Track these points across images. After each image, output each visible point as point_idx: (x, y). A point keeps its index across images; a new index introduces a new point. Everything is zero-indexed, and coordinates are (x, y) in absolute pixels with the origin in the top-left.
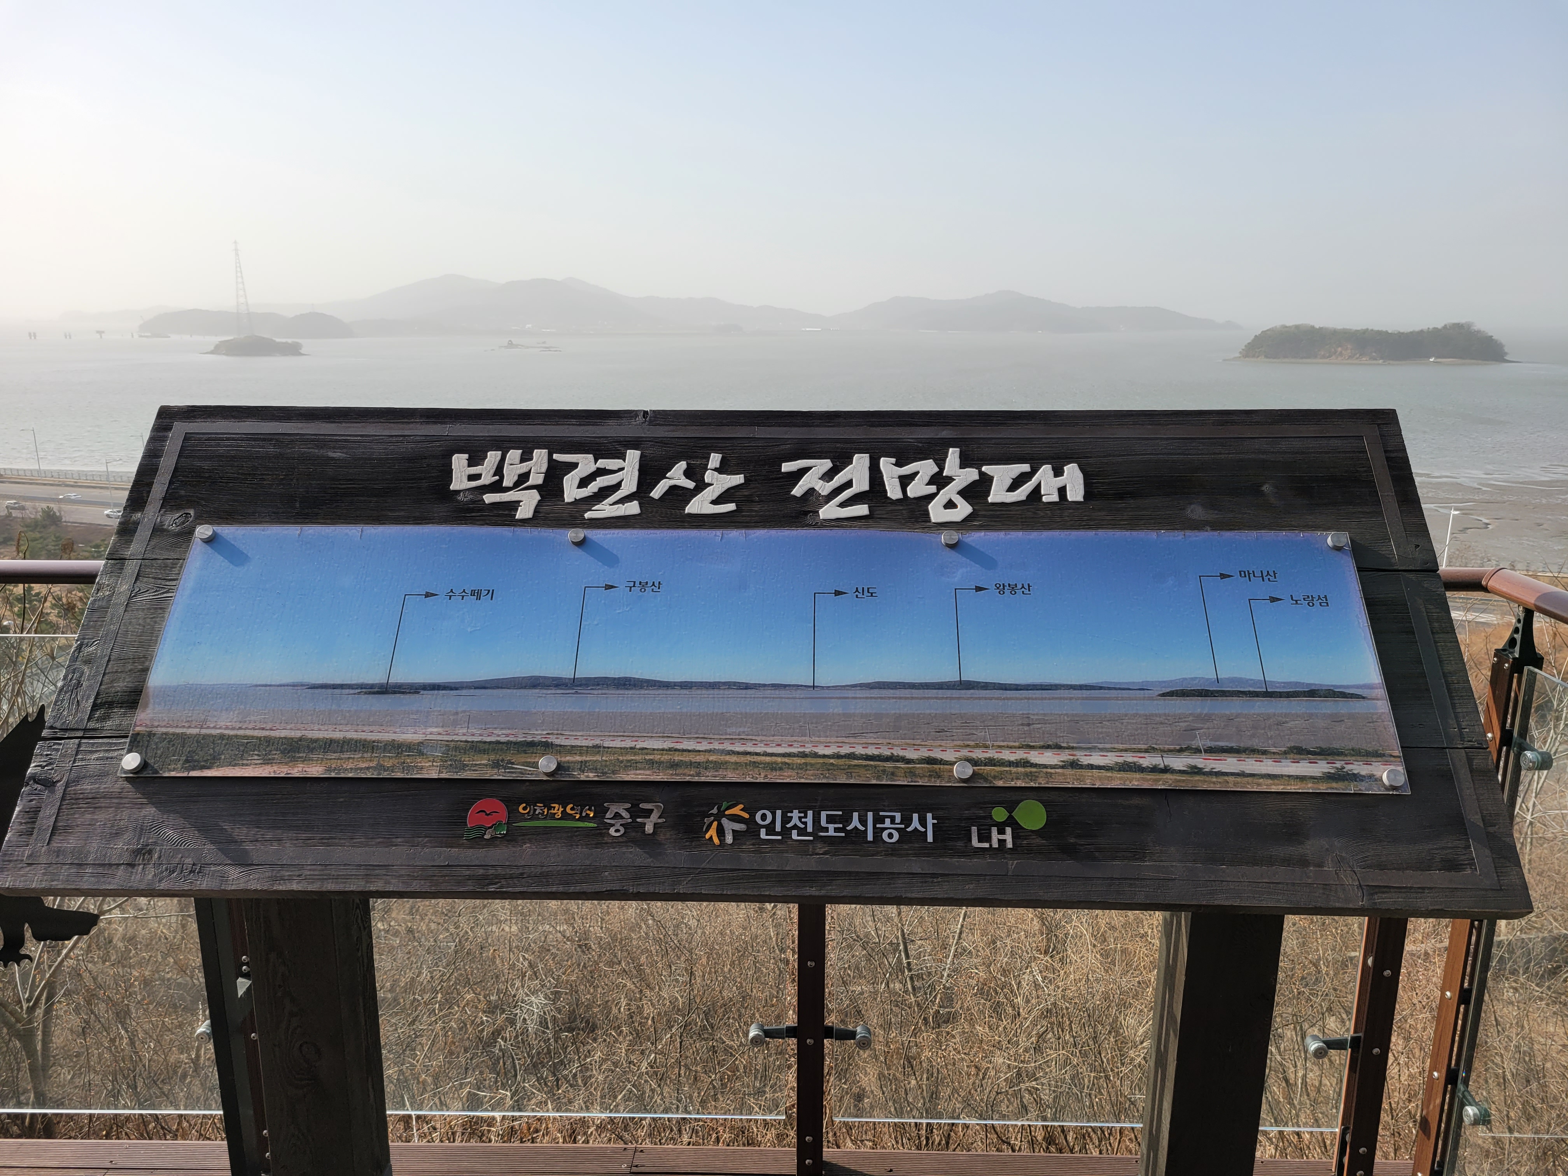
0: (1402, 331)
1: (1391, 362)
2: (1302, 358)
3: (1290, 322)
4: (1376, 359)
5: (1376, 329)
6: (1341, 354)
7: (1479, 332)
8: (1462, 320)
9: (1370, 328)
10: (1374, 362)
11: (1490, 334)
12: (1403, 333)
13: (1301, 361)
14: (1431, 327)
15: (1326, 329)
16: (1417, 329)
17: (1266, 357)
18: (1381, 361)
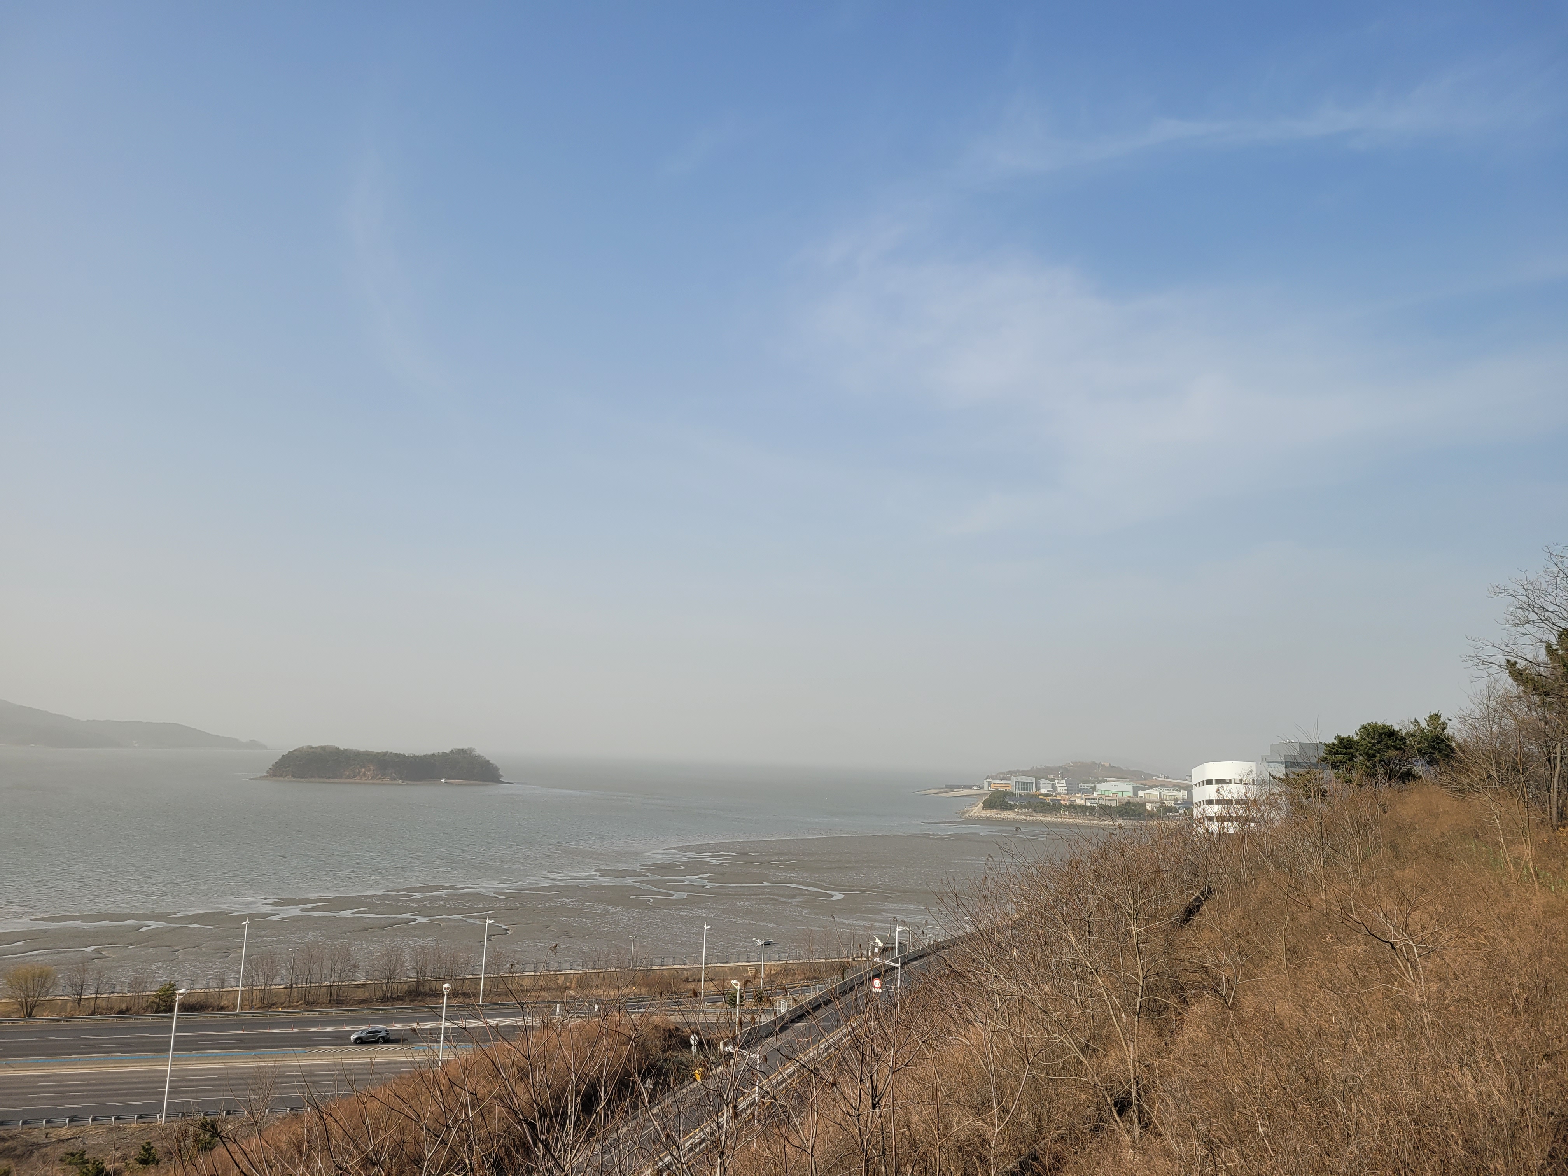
0: (416, 755)
1: (409, 782)
2: (329, 778)
3: (316, 744)
4: (395, 780)
5: (394, 752)
6: (365, 775)
7: (479, 756)
8: (465, 746)
9: (390, 751)
10: (395, 782)
11: (488, 759)
12: (418, 757)
13: (328, 780)
14: (441, 752)
15: (351, 751)
16: (430, 753)
17: (293, 776)
18: (400, 782)
